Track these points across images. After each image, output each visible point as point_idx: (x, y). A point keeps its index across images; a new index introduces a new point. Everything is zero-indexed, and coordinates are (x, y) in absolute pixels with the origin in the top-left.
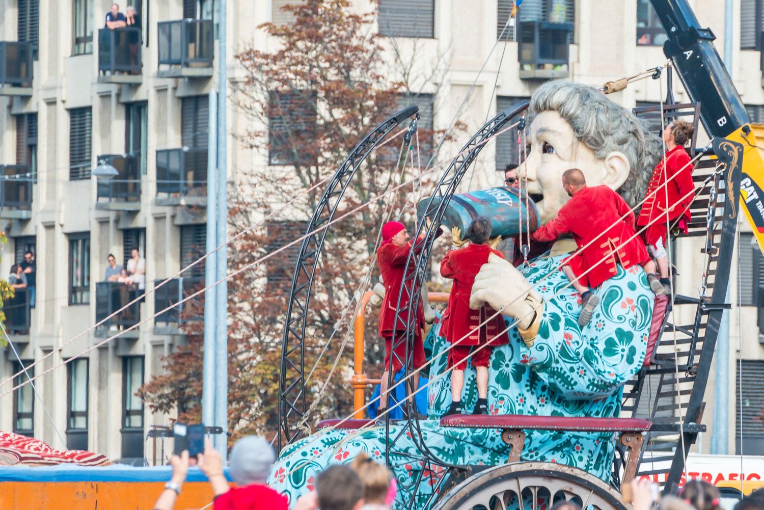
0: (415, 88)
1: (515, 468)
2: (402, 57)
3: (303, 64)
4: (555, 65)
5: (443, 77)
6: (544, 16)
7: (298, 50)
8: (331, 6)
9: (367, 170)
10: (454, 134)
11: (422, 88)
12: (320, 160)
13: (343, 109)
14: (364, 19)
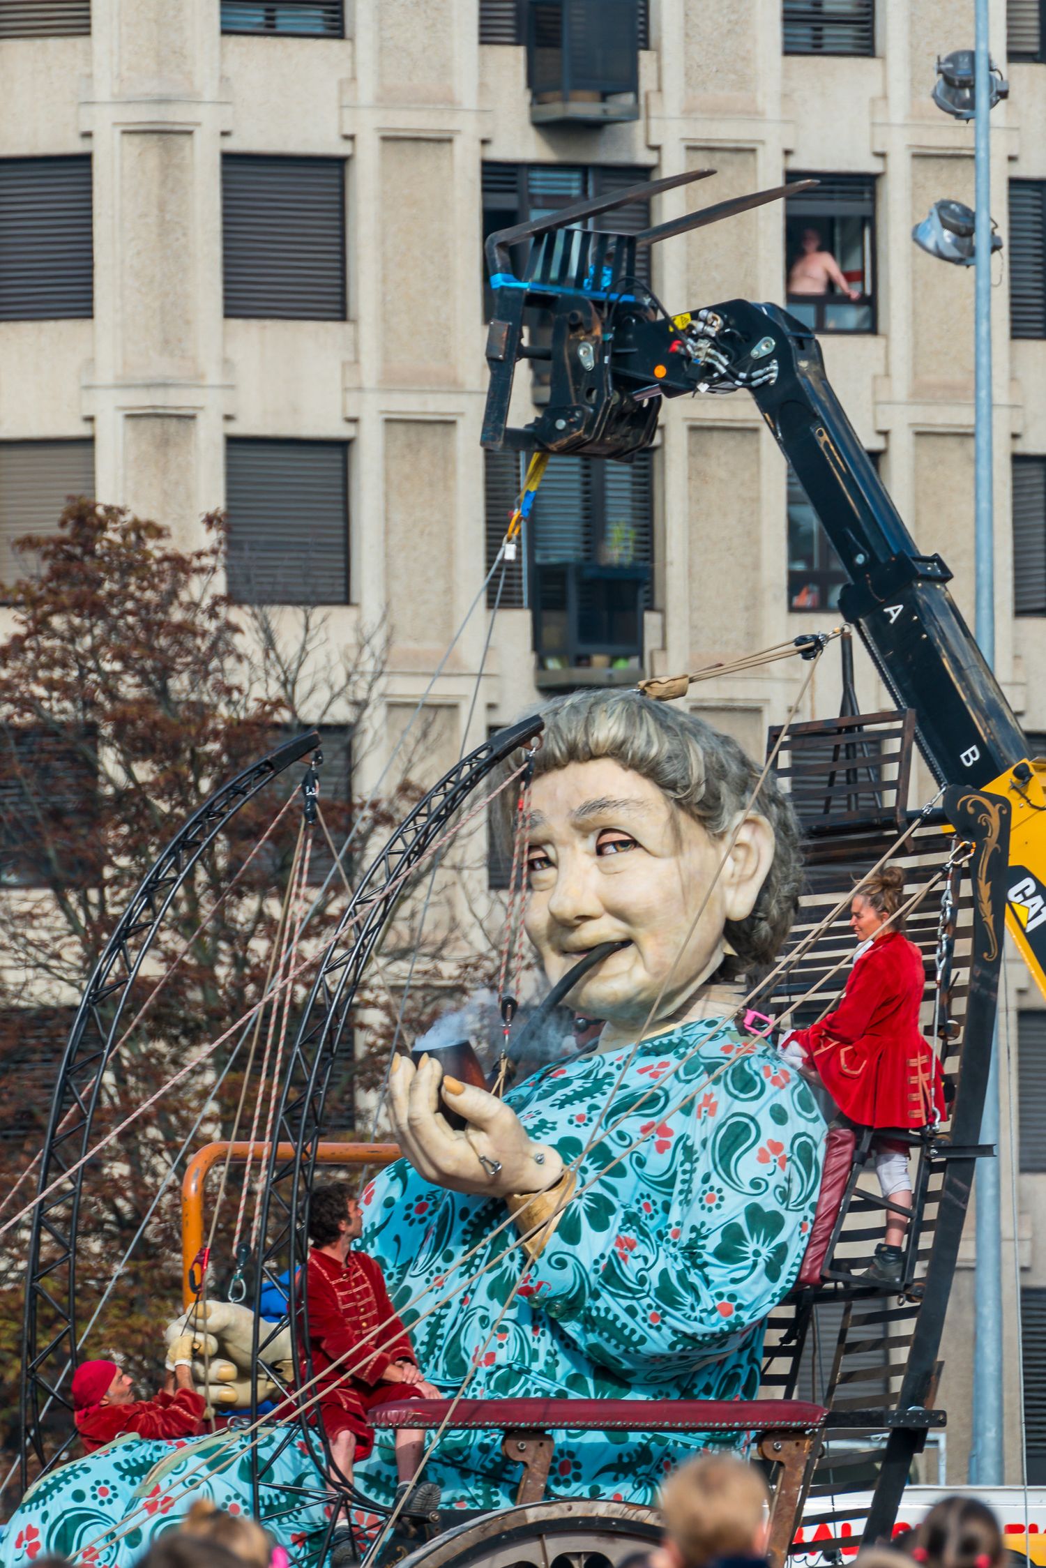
0: (310, 712)
1: (534, 1515)
2: (279, 647)
3: (64, 665)
4: (614, 659)
5: (370, 689)
6: (587, 550)
7: (54, 634)
8: (124, 537)
9: (210, 892)
10: (398, 810)
11: (324, 713)
12: (108, 873)
13: (156, 762)
14: (196, 563)
